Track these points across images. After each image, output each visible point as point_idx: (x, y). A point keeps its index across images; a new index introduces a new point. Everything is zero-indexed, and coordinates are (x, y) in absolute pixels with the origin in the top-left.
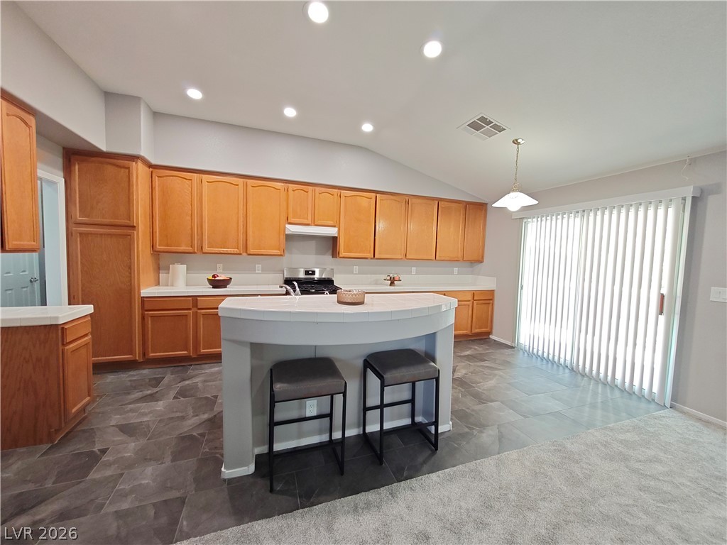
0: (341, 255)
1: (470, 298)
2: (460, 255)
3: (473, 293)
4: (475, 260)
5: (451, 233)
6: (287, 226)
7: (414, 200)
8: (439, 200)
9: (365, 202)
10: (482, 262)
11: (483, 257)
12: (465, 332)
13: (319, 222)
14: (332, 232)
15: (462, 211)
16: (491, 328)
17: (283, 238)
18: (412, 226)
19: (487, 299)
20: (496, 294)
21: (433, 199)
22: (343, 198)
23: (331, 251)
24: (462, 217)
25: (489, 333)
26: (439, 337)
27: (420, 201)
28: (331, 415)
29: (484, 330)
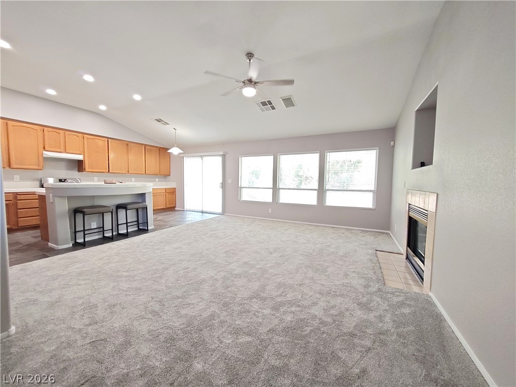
0: (86, 170)
1: (164, 191)
2: (158, 172)
3: (166, 189)
4: (166, 175)
5: (152, 162)
6: (44, 152)
7: (131, 144)
8: (145, 145)
9: (101, 143)
10: (169, 175)
11: (170, 173)
12: (163, 207)
13: (70, 151)
14: (80, 157)
15: (158, 151)
16: (176, 205)
17: (41, 159)
18: (131, 157)
19: (173, 192)
20: (176, 189)
21: (142, 144)
22: (85, 140)
23: (77, 168)
24: (158, 154)
25: (175, 207)
26: (146, 195)
27: (134, 145)
28: (103, 227)
29: (172, 206)
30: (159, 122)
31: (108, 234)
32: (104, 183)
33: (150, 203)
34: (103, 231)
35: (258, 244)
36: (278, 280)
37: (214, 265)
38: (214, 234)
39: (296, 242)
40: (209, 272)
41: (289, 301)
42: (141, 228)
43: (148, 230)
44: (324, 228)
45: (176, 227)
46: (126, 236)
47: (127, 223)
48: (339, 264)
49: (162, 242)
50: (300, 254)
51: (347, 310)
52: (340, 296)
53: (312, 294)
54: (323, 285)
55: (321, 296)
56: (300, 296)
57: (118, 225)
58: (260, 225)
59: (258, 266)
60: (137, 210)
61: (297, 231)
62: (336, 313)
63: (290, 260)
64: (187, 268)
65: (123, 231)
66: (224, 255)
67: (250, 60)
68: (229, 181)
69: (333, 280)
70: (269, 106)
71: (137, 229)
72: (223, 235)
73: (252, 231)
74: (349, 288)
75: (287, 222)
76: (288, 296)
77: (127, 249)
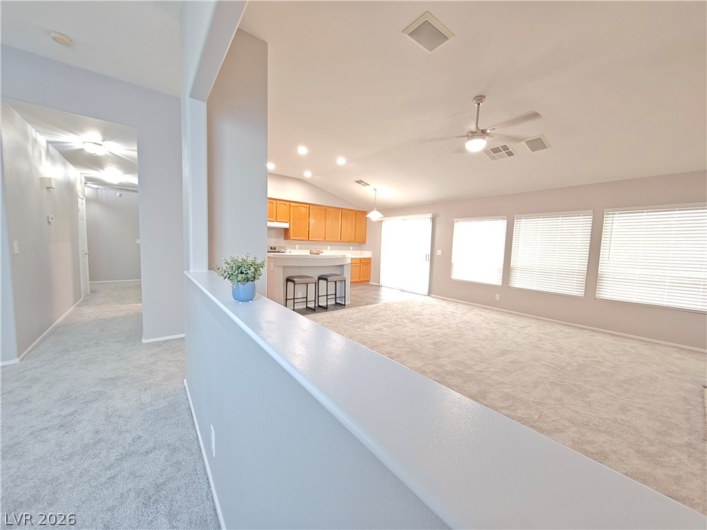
0: (291, 238)
1: (359, 262)
2: (353, 239)
3: (361, 259)
4: (361, 242)
5: (348, 227)
7: (329, 209)
8: (342, 209)
9: (304, 210)
10: (365, 243)
11: (365, 240)
12: (356, 280)
13: (280, 220)
14: (286, 225)
15: (355, 215)
16: (370, 278)
18: (328, 223)
19: (366, 262)
20: (372, 260)
21: (339, 208)
22: (292, 207)
23: (284, 236)
24: (354, 218)
25: (369, 281)
26: (345, 266)
27: (332, 209)
28: (307, 298)
29: (366, 279)
30: (359, 183)
31: (311, 305)
32: (309, 254)
33: (347, 275)
34: (307, 302)
35: (478, 341)
36: (506, 391)
37: (421, 356)
38: (418, 319)
39: (539, 347)
40: (415, 362)
41: (520, 417)
42: (337, 302)
43: (344, 305)
44: (594, 334)
45: (374, 305)
46: (325, 308)
47: (327, 295)
48: (613, 392)
49: (361, 321)
50: (544, 365)
51: (614, 452)
52: (605, 432)
53: (556, 418)
54: (577, 412)
55: (570, 424)
56: (537, 416)
57: (318, 296)
58: (481, 315)
59: (477, 368)
60: (336, 282)
61: (541, 331)
62: (594, 451)
63: (526, 370)
64: (391, 353)
65: (323, 303)
66: (431, 347)
67: (479, 104)
68: (439, 252)
69: (597, 410)
70: (504, 152)
71: (334, 303)
72: (430, 323)
73: (468, 322)
74: (625, 427)
75: (527, 317)
76: (519, 411)
77: (330, 323)
